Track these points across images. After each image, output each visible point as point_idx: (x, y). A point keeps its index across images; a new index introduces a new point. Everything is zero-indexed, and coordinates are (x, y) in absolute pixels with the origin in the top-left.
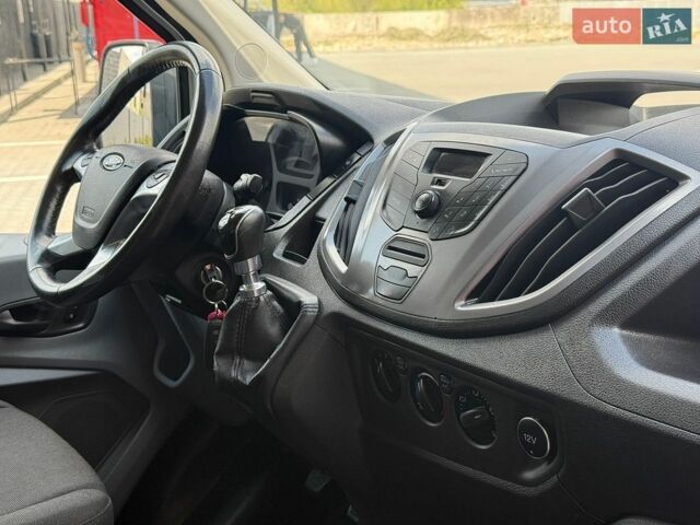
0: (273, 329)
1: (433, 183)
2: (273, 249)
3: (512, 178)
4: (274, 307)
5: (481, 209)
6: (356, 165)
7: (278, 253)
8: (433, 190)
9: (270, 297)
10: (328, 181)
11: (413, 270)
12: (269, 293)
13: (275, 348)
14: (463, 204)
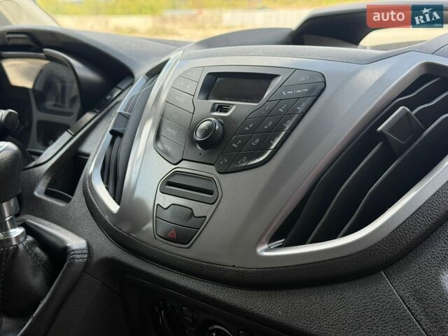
0: (36, 281)
1: (213, 110)
2: (33, 187)
3: (309, 100)
4: (36, 255)
5: (277, 135)
6: (118, 99)
7: (39, 192)
8: (216, 117)
9: (31, 244)
10: (89, 116)
11: (199, 209)
12: (30, 238)
13: (39, 304)
14: (252, 131)
